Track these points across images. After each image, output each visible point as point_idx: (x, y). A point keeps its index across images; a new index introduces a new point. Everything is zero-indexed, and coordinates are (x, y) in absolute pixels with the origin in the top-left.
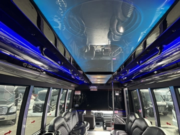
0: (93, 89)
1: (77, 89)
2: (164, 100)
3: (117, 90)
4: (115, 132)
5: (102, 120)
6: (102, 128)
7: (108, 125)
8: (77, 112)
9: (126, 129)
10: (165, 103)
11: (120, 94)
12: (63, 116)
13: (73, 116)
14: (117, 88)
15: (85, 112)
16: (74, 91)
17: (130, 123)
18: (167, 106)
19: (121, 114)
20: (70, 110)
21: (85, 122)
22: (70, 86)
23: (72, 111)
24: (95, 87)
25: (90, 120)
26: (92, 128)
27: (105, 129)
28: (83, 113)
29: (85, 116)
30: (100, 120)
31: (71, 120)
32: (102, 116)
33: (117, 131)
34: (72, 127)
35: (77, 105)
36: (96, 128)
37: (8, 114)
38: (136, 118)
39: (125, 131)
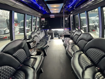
0: (52, 16)
1: (42, 17)
2: (93, 23)
3: (67, 16)
4: (65, 39)
5: (58, 34)
6: (58, 38)
7: (61, 36)
8: (43, 30)
9: (70, 37)
10: (93, 24)
11: (68, 19)
12: (36, 31)
13: (42, 32)
14: (67, 15)
15: (48, 30)
16: (41, 18)
17: (73, 34)
18: (94, 26)
19: (68, 30)
20: (40, 29)
21: (48, 35)
22: (38, 15)
23: (41, 29)
24: (53, 15)
25: (51, 34)
26: (52, 38)
27: (59, 38)
28: (47, 30)
29: (48, 32)
30: (56, 34)
31: (41, 34)
32: (58, 32)
33: (66, 38)
34: (41, 37)
35: (43, 27)
36: (54, 38)
37: (5, 34)
38: (76, 31)
39: (70, 38)
